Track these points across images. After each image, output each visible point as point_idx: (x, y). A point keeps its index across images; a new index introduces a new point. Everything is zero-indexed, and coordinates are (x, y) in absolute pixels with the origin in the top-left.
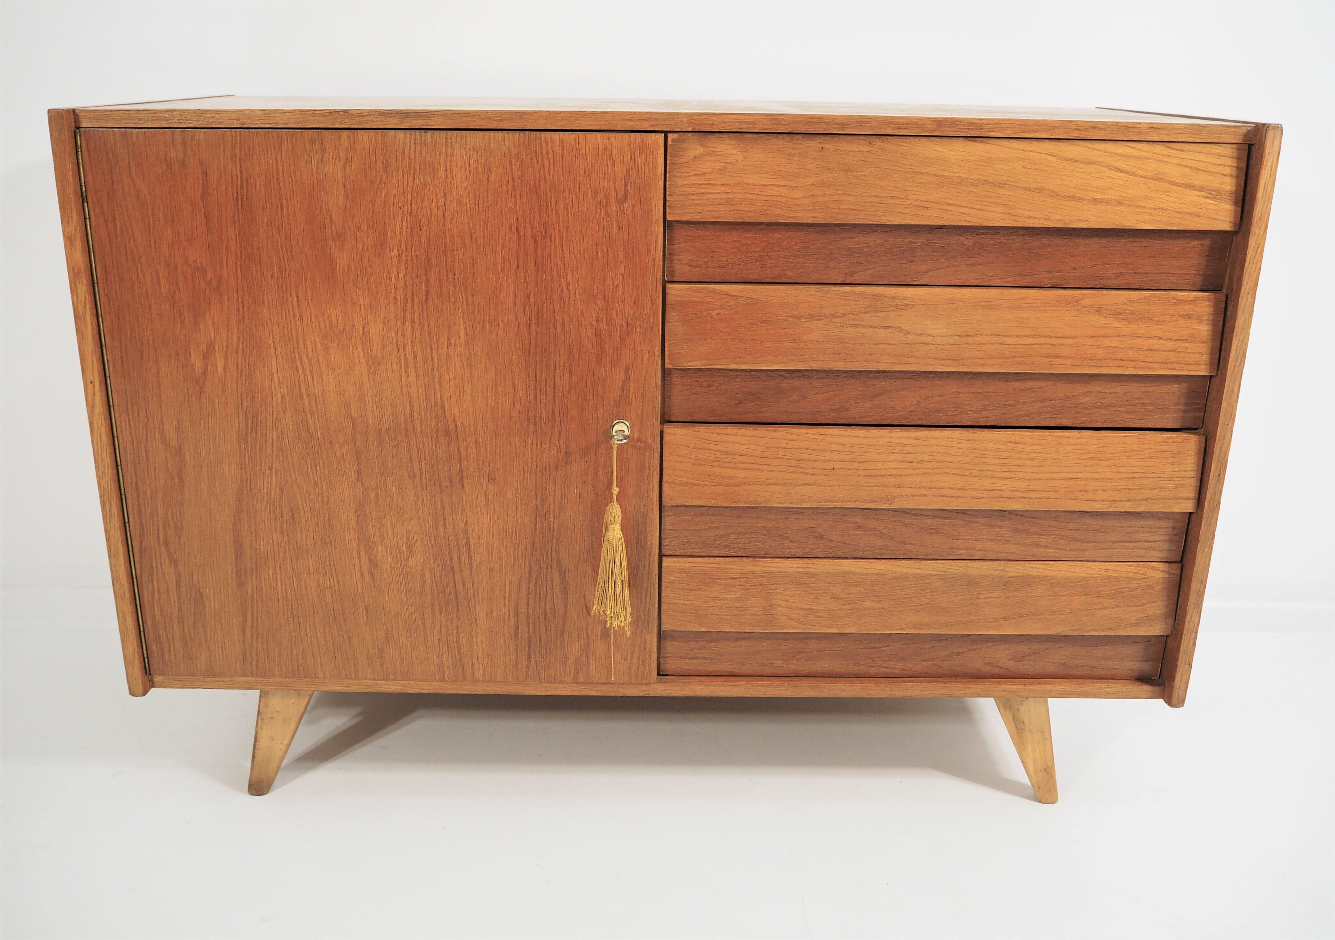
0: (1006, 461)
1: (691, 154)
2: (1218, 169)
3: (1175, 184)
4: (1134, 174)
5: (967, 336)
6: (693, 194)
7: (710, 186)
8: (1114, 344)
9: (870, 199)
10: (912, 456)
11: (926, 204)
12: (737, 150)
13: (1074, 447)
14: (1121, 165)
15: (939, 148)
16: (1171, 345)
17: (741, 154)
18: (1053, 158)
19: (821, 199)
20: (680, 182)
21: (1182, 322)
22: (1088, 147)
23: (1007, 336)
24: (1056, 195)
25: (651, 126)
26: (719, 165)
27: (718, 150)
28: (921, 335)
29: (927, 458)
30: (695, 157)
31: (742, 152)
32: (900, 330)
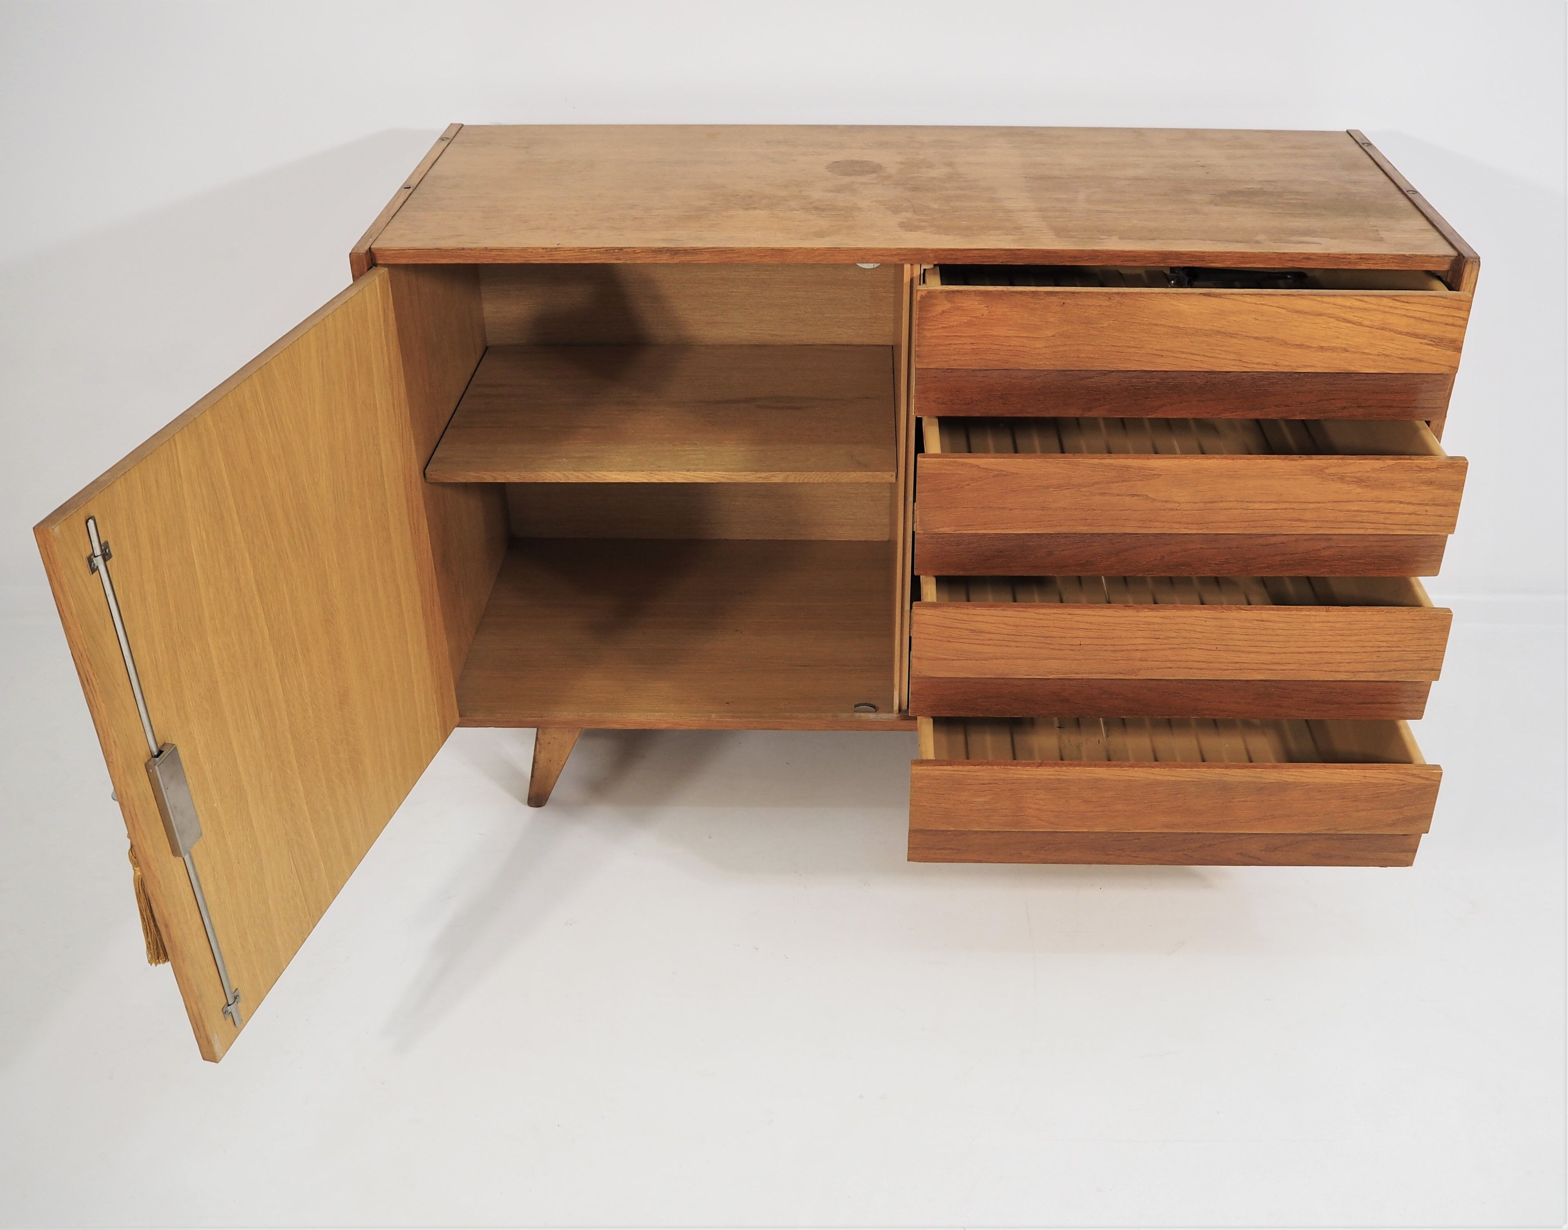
0: (1252, 637)
1: (940, 309)
2: (1441, 319)
3: (1400, 333)
4: (1360, 324)
6: (940, 345)
7: (956, 338)
8: (1356, 508)
9: (1108, 349)
10: (1157, 633)
11: (1161, 353)
12: (983, 305)
13: (1320, 624)
14: (1349, 316)
15: (1175, 303)
16: (1411, 508)
17: (986, 309)
18: (1283, 311)
19: (1061, 349)
20: (928, 334)
23: (1250, 502)
24: (1285, 343)
26: (965, 319)
27: (965, 305)
28: (1166, 501)
29: (1174, 635)
30: (943, 312)
31: (987, 307)
32: (1147, 497)
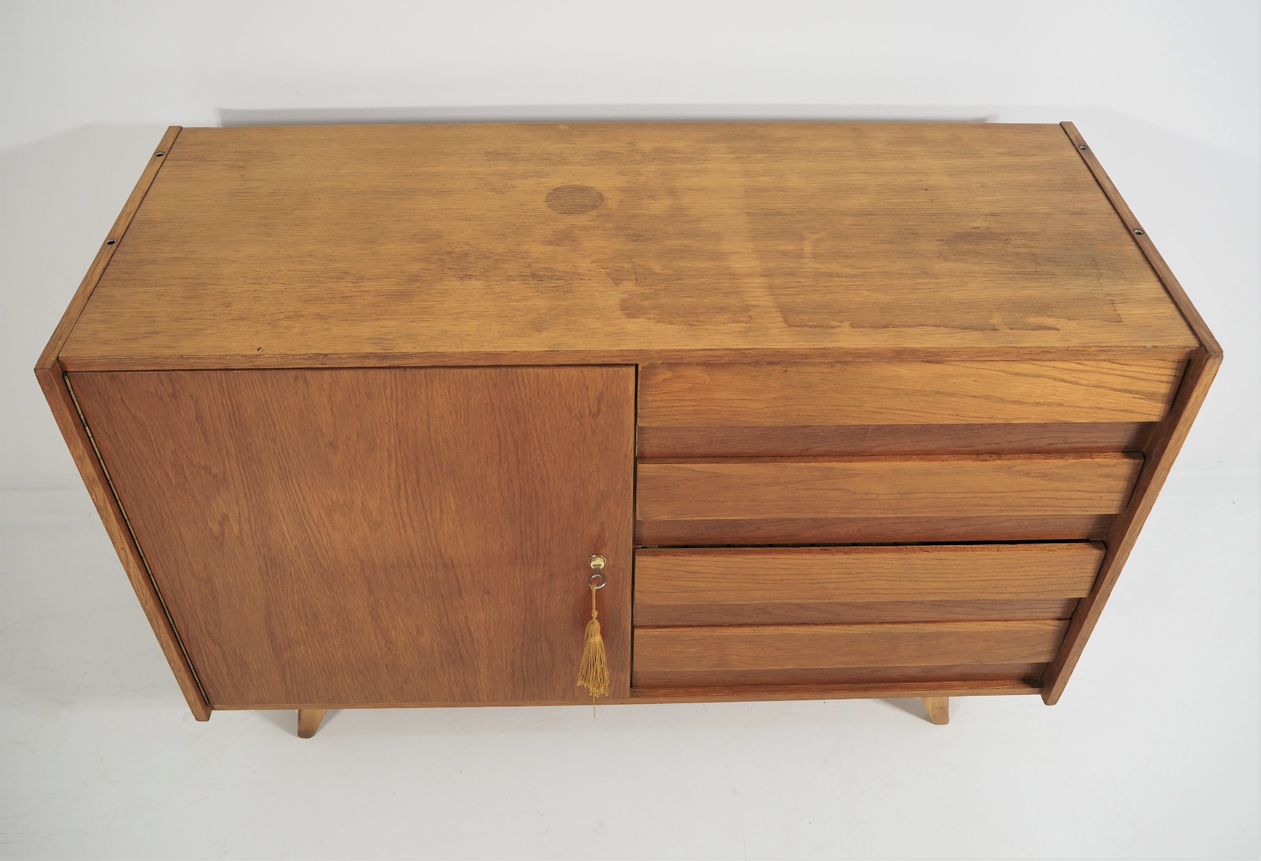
0: (931, 571)
1: (661, 378)
2: (1157, 377)
3: (1115, 390)
4: (1076, 383)
5: (907, 494)
6: (662, 407)
7: (678, 401)
8: (1038, 496)
9: (829, 408)
10: (849, 570)
11: (880, 410)
12: (704, 374)
13: (991, 561)
14: (1067, 377)
15: (896, 369)
16: (1088, 495)
17: (708, 376)
18: (1003, 374)
19: (782, 409)
20: (650, 398)
21: (1101, 479)
22: (1038, 365)
23: (942, 493)
24: (1003, 400)
25: (623, 360)
26: (687, 386)
27: (686, 374)
28: (865, 494)
29: (864, 571)
30: (665, 380)
31: (709, 375)
32: (849, 491)
